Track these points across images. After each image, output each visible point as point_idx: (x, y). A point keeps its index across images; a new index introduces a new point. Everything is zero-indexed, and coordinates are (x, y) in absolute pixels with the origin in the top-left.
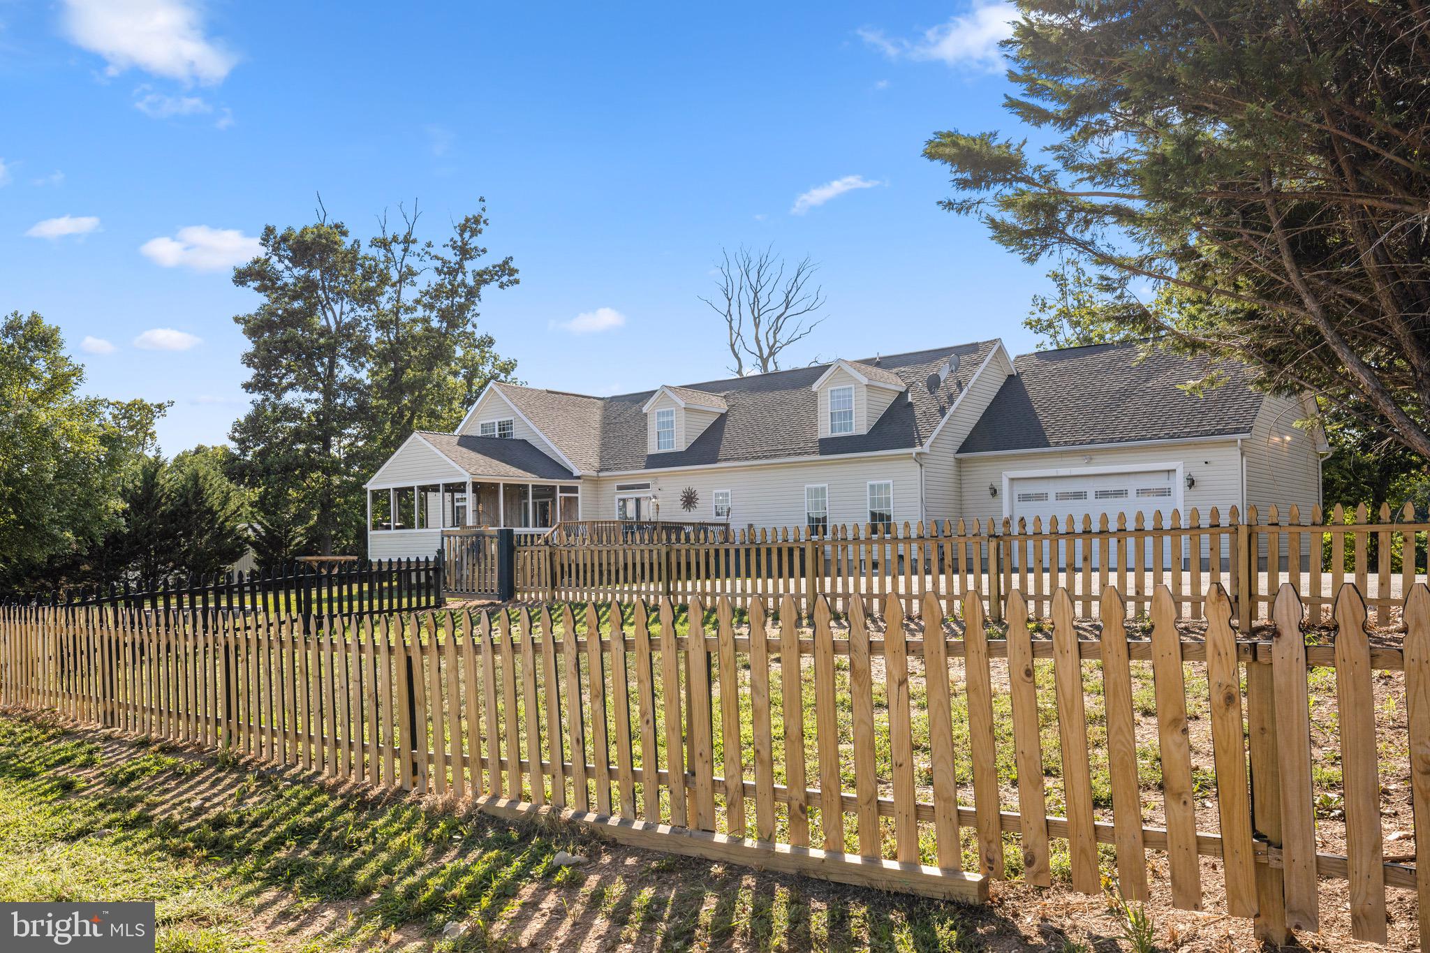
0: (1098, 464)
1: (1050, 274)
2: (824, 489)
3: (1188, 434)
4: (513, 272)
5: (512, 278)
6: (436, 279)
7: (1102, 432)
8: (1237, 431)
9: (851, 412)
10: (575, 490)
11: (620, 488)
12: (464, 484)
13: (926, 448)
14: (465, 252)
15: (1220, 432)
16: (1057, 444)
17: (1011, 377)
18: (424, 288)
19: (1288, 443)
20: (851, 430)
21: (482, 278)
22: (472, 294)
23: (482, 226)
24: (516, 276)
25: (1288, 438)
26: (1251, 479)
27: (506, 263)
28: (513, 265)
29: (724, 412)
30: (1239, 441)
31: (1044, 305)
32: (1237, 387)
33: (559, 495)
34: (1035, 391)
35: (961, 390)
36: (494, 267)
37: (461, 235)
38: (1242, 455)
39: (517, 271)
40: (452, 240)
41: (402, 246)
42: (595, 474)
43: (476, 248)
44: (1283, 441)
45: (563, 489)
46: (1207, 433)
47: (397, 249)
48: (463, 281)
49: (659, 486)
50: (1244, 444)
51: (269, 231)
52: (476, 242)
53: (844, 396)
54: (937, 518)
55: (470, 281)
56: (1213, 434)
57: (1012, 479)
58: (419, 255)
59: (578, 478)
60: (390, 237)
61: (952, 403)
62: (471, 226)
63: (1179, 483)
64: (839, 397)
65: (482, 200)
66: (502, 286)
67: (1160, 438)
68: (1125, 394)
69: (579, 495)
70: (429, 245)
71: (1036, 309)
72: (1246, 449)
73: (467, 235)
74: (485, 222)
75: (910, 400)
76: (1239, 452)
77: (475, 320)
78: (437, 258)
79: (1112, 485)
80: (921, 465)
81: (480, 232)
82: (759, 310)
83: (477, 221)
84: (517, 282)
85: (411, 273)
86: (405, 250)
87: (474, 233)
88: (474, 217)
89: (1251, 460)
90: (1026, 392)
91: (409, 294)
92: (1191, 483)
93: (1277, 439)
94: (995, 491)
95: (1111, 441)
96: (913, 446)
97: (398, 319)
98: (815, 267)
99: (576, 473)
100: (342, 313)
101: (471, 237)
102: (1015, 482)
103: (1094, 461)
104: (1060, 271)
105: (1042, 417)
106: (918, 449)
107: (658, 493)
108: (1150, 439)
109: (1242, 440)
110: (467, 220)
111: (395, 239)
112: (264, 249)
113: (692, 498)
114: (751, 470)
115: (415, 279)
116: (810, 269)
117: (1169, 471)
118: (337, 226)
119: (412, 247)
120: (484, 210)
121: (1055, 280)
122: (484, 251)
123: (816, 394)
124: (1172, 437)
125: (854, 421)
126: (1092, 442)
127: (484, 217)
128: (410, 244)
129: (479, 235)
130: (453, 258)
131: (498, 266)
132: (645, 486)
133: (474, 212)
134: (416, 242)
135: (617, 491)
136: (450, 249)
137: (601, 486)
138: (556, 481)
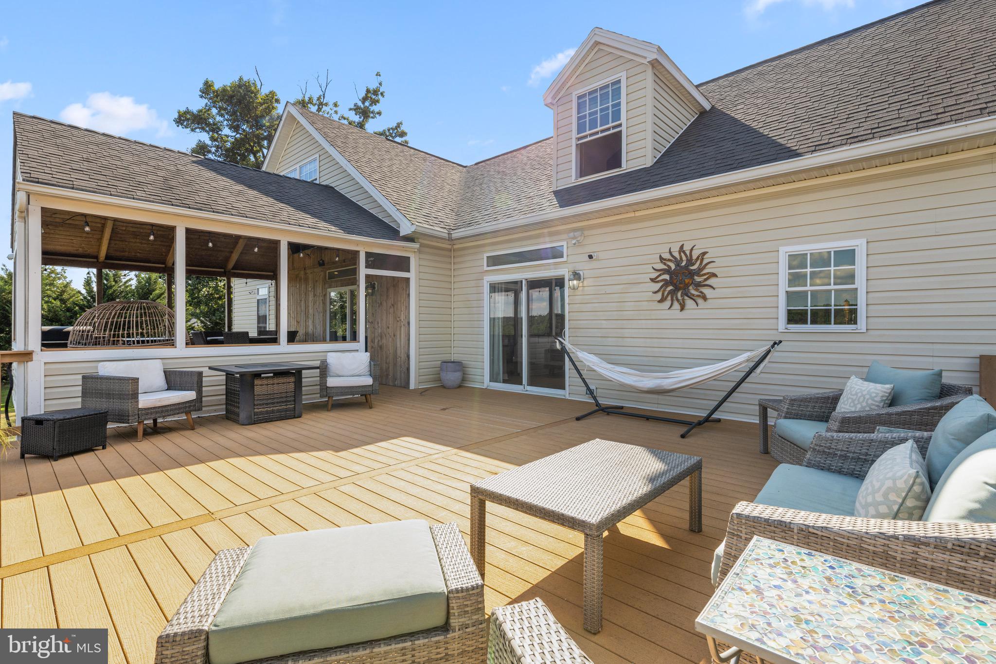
4: (403, 133)
5: (403, 138)
10: (402, 264)
11: (495, 261)
14: (365, 114)
23: (380, 97)
24: (406, 136)
27: (397, 127)
28: (403, 128)
33: (363, 271)
37: (363, 102)
39: (406, 133)
40: (355, 106)
42: (444, 234)
43: (373, 112)
45: (375, 260)
49: (589, 249)
51: (207, 86)
52: (375, 108)
59: (409, 239)
60: (307, 99)
62: (372, 96)
65: (378, 74)
69: (412, 275)
70: (336, 106)
73: (367, 104)
74: (382, 94)
81: (378, 101)
83: (376, 92)
86: (319, 110)
87: (375, 102)
88: (373, 89)
99: (405, 229)
101: (371, 104)
107: (585, 267)
110: (368, 91)
111: (310, 101)
112: (204, 102)
118: (271, 95)
119: (325, 108)
120: (380, 84)
122: (379, 113)
127: (381, 91)
128: (324, 106)
129: (377, 104)
130: (356, 119)
131: (392, 129)
132: (556, 253)
133: (373, 86)
134: (326, 105)
135: (486, 268)
136: (354, 112)
137: (457, 260)
138: (358, 243)
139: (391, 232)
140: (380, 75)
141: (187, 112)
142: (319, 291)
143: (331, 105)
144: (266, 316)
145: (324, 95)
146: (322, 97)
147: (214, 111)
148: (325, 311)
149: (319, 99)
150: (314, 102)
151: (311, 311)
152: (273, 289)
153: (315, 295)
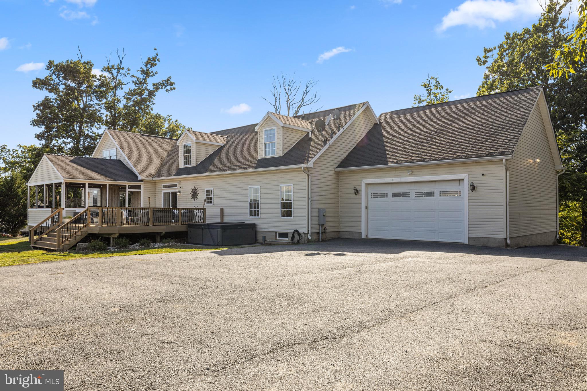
0: (416, 175)
1: (423, 84)
2: (257, 188)
3: (471, 156)
4: (171, 84)
5: (171, 87)
6: (133, 87)
7: (420, 155)
8: (503, 154)
9: (275, 143)
10: (139, 187)
11: (165, 186)
12: (61, 183)
13: (311, 164)
14: (147, 74)
15: (492, 155)
16: (392, 162)
17: (376, 124)
18: (127, 91)
19: (538, 163)
20: (274, 154)
21: (157, 87)
22: (151, 94)
23: (157, 62)
24: (174, 86)
25: (538, 160)
26: (512, 185)
27: (168, 80)
28: (172, 80)
29: (222, 145)
30: (504, 161)
31: (420, 100)
32: (505, 126)
33: (127, 190)
34: (386, 132)
35: (339, 130)
36: (163, 82)
37: (146, 66)
38: (506, 170)
39: (174, 83)
40: (141, 68)
41: (116, 70)
42: (151, 179)
43: (152, 72)
44: (535, 162)
45: (131, 187)
46: (483, 155)
47: (115, 72)
48: (146, 87)
49: (181, 186)
50: (508, 162)
51: (51, 63)
52: (153, 69)
53: (271, 134)
54: (320, 207)
55: (150, 87)
56: (487, 156)
57: (368, 185)
58: (124, 74)
59: (141, 181)
61: (332, 137)
62: (151, 62)
63: (466, 187)
64: (269, 134)
65: (155, 49)
66: (167, 91)
67: (453, 159)
68: (437, 132)
69: (142, 190)
70: (129, 70)
71: (417, 102)
72: (508, 166)
73: (149, 66)
74: (158, 60)
75: (310, 136)
76: (504, 168)
77: (153, 106)
78: (133, 76)
79: (425, 189)
80: (308, 175)
81: (155, 65)
82: (289, 103)
83: (154, 60)
84: (174, 89)
85: (120, 83)
86: (118, 72)
87: (153, 65)
88: (153, 58)
89: (512, 173)
90: (382, 133)
91: (120, 94)
92: (473, 188)
93: (531, 161)
94: (357, 191)
95: (424, 160)
96: (302, 163)
97: (114, 105)
98: (315, 83)
99: (140, 178)
100: (86, 102)
101: (151, 67)
102: (369, 186)
103: (413, 173)
104: (428, 83)
105: (388, 147)
106: (305, 165)
107: (181, 190)
108: (448, 159)
109: (506, 160)
110: (149, 59)
111: (113, 67)
112: (49, 72)
113: (196, 193)
114: (223, 177)
115: (123, 86)
116: (313, 84)
117: (459, 180)
118: (88, 62)
119: (122, 71)
120: (157, 54)
121: (425, 87)
122: (156, 73)
123: (257, 132)
124: (461, 158)
125: (276, 148)
126: (412, 161)
127: (158, 58)
128: (121, 70)
129: (155, 66)
130: (142, 77)
131: (165, 81)
132: (175, 186)
133: (152, 55)
134: (123, 69)
135: (163, 188)
136: (140, 72)
137: (156, 185)
138: (126, 183)
139: (135, 177)
140: (156, 50)
141: (38, 79)
142: (116, 193)
143: (126, 70)
144: (96, 199)
145: (121, 63)
146: (120, 65)
147: (54, 77)
148: (118, 200)
149: (117, 66)
150: (115, 68)
151: (113, 200)
152: (100, 191)
153: (115, 195)
